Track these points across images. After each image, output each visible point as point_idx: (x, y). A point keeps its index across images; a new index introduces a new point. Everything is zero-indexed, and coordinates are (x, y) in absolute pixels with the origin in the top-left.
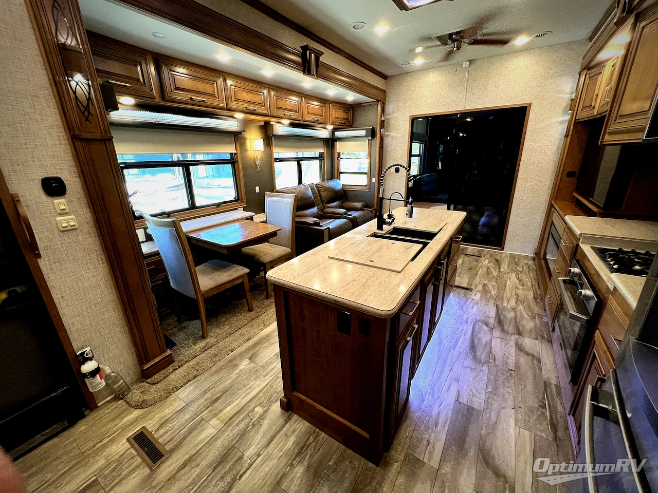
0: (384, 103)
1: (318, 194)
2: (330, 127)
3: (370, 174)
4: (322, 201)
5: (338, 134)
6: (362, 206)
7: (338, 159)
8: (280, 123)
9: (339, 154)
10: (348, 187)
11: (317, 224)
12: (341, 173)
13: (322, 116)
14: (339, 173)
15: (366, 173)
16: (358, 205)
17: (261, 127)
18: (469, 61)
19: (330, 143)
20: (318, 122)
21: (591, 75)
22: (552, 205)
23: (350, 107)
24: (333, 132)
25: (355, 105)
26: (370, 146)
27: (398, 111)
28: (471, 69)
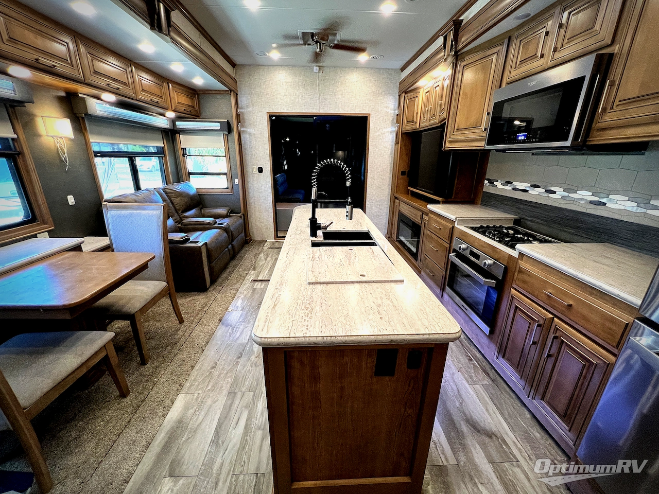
0: (237, 94)
1: (169, 201)
2: (171, 114)
3: (230, 176)
4: (177, 211)
5: (181, 125)
6: (228, 212)
7: (183, 156)
8: (98, 98)
9: (184, 150)
10: (203, 191)
11: (187, 240)
12: (190, 174)
13: (161, 97)
14: (187, 174)
15: (225, 174)
16: (222, 211)
17: (61, 99)
18: (319, 66)
19: (171, 134)
20: (157, 105)
21: (409, 98)
22: (396, 198)
23: (194, 92)
24: (173, 122)
25: (200, 90)
26: (227, 142)
27: (253, 105)
28: (320, 74)
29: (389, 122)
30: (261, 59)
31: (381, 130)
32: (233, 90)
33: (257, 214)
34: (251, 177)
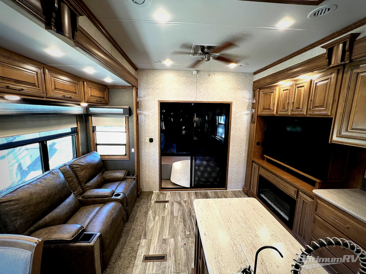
0: (137, 89)
1: (73, 176)
2: (84, 105)
3: (128, 146)
5: (92, 110)
6: (125, 175)
7: (93, 131)
9: (94, 128)
10: (107, 157)
12: (97, 145)
13: (75, 93)
14: (95, 145)
15: (125, 145)
18: (197, 71)
19: (84, 118)
20: (70, 99)
21: (264, 92)
23: (104, 87)
24: (87, 109)
25: (110, 86)
26: (128, 122)
27: (149, 96)
28: (197, 76)
29: (245, 108)
30: (157, 65)
31: (240, 113)
32: (135, 86)
33: (147, 172)
34: (144, 145)
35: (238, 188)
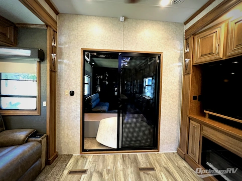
0: (55, 32)
3: (39, 98)
6: (27, 136)
15: (35, 97)
16: (22, 135)
18: (124, 17)
21: (200, 37)
22: (190, 119)
26: (39, 68)
27: (71, 43)
28: (125, 23)
29: (177, 59)
32: (49, 26)
33: (66, 131)
34: (63, 99)
35: (171, 150)
